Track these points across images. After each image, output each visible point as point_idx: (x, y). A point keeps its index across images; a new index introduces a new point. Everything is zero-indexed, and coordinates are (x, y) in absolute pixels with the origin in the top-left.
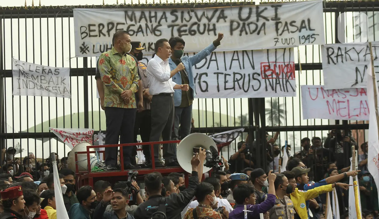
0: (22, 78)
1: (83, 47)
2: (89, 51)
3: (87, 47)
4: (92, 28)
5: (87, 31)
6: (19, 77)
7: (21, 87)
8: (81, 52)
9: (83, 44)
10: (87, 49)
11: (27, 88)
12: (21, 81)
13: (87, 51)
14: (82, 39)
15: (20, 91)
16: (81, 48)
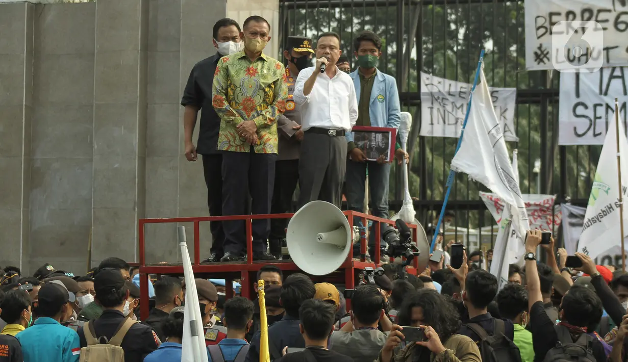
0: (436, 106)
1: (539, 52)
2: (548, 59)
3: (545, 52)
4: (555, 18)
5: (547, 25)
6: (432, 103)
7: (435, 122)
8: (536, 60)
9: (540, 48)
10: (545, 56)
11: (444, 122)
12: (435, 111)
13: (545, 60)
14: (539, 38)
15: (432, 128)
16: (536, 53)
